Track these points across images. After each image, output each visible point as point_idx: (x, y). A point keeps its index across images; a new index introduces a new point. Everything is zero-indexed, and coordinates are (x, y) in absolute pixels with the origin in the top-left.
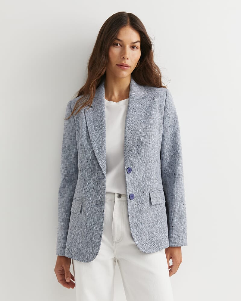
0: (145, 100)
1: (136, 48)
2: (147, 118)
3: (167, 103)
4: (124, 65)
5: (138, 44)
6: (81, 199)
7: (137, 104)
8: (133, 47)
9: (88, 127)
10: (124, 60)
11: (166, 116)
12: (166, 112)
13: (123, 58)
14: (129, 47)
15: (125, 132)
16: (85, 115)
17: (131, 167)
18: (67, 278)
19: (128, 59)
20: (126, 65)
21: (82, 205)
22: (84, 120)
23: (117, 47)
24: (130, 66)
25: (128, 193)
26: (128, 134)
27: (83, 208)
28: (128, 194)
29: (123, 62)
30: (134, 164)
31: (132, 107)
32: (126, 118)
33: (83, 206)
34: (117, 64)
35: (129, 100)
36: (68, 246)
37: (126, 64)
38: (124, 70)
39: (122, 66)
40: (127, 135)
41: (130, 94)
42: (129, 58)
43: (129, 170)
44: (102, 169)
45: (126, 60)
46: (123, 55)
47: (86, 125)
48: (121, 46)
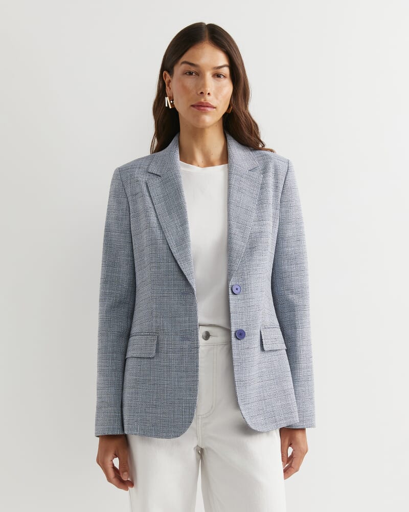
1: (222, 77)
2: (262, 203)
3: (288, 182)
4: (205, 105)
5: (226, 71)
6: (154, 331)
8: (217, 76)
10: (203, 96)
12: (284, 196)
13: (202, 93)
14: (211, 76)
16: (148, 189)
19: (209, 94)
21: (157, 342)
23: (191, 76)
24: (215, 106)
25: (232, 327)
27: (160, 345)
29: (203, 100)
33: (161, 342)
34: (193, 104)
37: (207, 103)
38: (206, 112)
39: (200, 107)
42: (211, 93)
44: (187, 277)
45: (207, 96)
46: (200, 89)
47: (151, 205)
48: (198, 74)
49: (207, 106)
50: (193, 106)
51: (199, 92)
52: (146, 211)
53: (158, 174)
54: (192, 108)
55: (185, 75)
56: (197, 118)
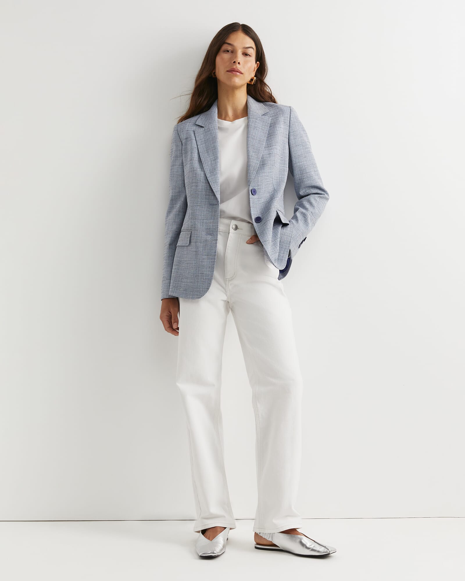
0: (266, 118)
1: (250, 56)
2: (271, 136)
3: (292, 119)
4: (236, 70)
5: (252, 52)
6: (190, 229)
7: (258, 121)
8: (245, 54)
9: (199, 149)
10: (235, 65)
11: (292, 133)
12: (291, 129)
13: (235, 62)
14: (241, 53)
15: (248, 151)
16: (195, 136)
17: (256, 188)
18: (175, 323)
19: (239, 63)
20: (238, 70)
21: (191, 235)
22: (194, 141)
23: (228, 53)
24: (243, 73)
25: (252, 216)
26: (251, 153)
27: (192, 238)
28: (254, 217)
29: (235, 67)
30: (258, 185)
31: (253, 125)
32: (248, 137)
33: (193, 236)
34: (228, 69)
35: (248, 119)
36: (174, 283)
38: (236, 76)
39: (233, 71)
40: (250, 155)
41: (248, 112)
42: (241, 63)
43: (254, 192)
44: (215, 193)
45: (238, 65)
46: (233, 60)
47: (196, 146)
48: (232, 52)
49: (237, 72)
50: (227, 71)
51: (232, 62)
52: (192, 149)
53: (202, 125)
54: (227, 73)
55: (225, 52)
56: (230, 79)
